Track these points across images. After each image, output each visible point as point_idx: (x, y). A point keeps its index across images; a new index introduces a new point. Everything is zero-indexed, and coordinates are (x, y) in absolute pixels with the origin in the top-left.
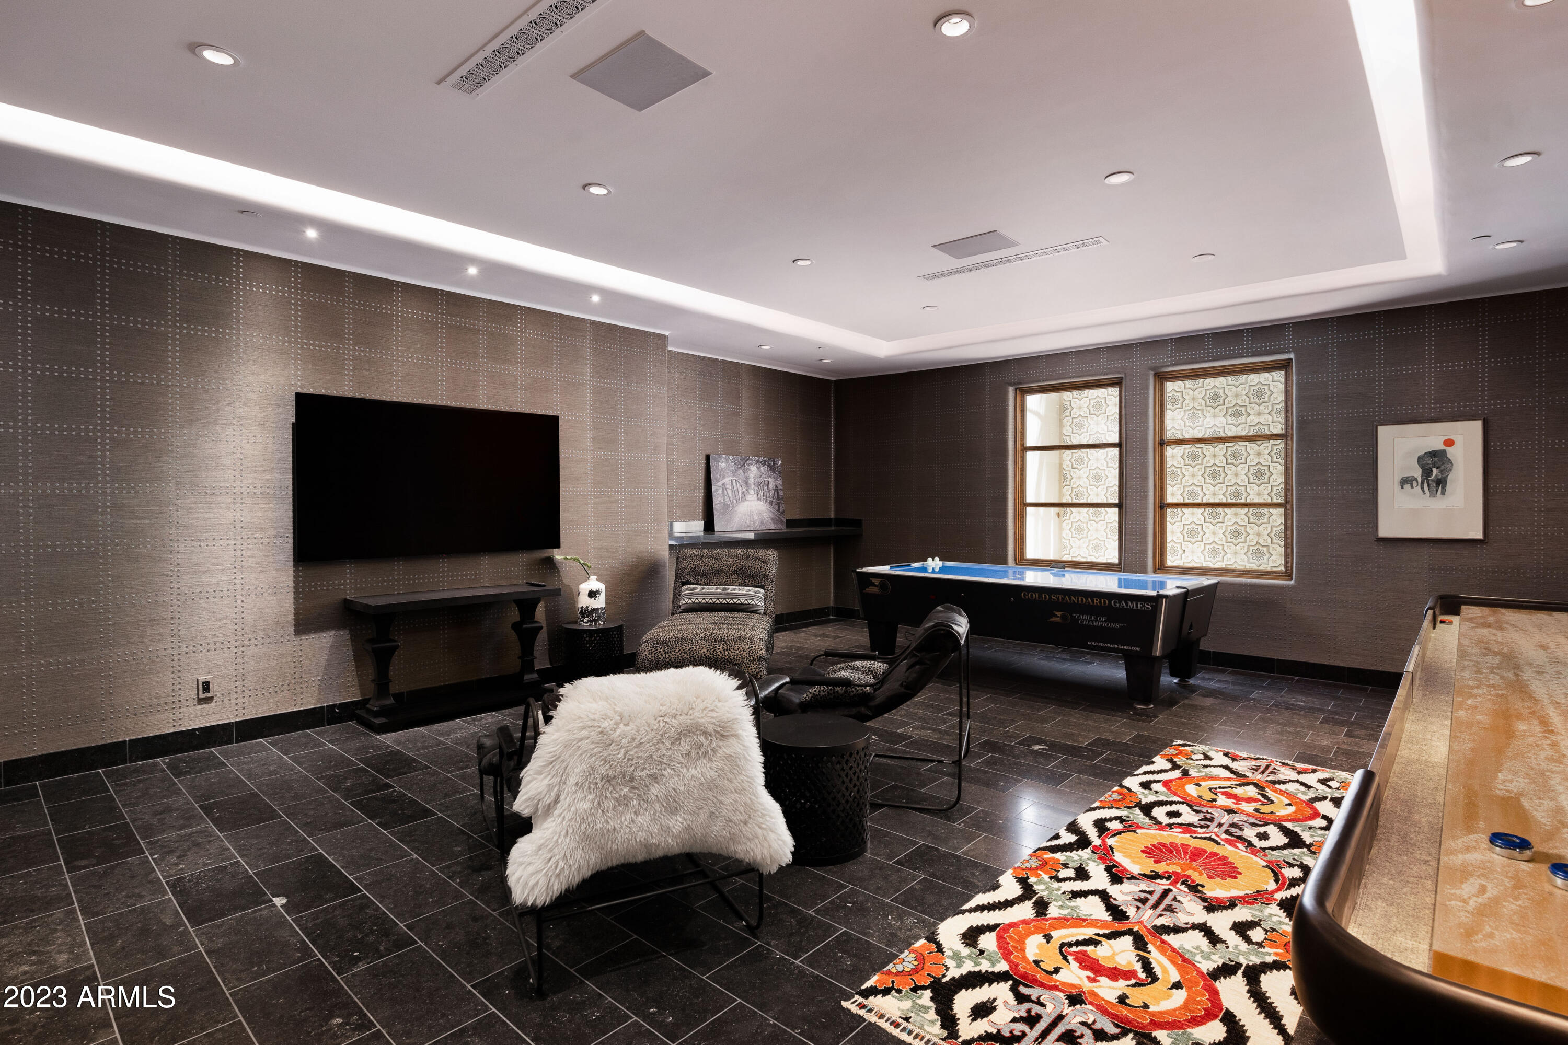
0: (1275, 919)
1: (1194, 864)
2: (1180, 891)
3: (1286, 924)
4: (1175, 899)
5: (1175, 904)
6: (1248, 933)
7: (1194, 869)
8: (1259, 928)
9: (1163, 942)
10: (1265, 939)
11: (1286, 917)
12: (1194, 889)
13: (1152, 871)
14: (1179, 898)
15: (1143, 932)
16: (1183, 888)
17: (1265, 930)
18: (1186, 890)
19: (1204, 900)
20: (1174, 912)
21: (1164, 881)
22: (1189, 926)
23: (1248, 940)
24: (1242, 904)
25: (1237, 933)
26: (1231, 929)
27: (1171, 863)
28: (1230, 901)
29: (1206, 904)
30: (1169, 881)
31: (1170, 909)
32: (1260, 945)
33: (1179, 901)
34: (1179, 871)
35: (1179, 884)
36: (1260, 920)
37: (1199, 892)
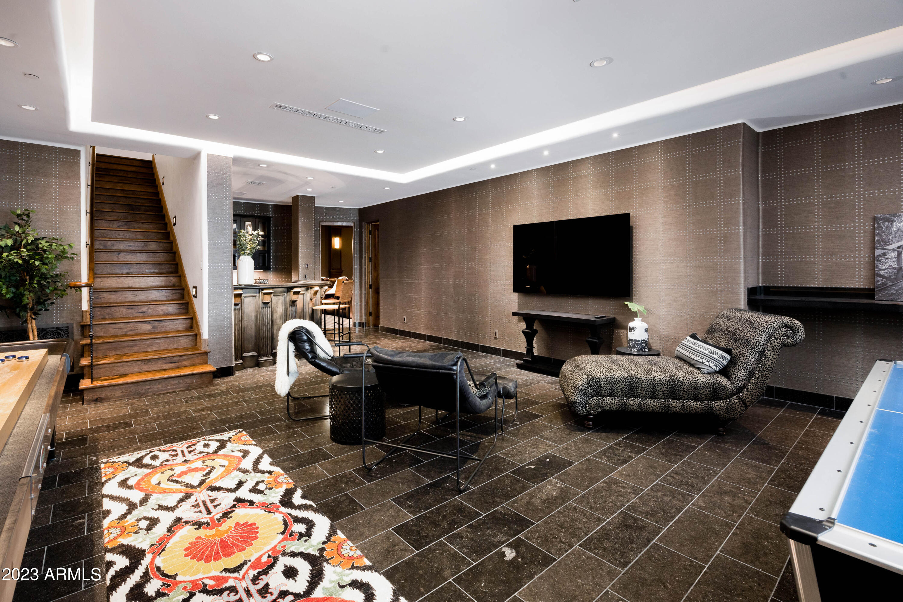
0: (141, 540)
1: (218, 539)
2: (204, 517)
3: (132, 541)
4: (200, 512)
5: (196, 509)
6: (149, 522)
7: (213, 536)
8: (145, 527)
9: (182, 492)
10: (138, 525)
11: (135, 546)
12: (199, 525)
13: (231, 517)
14: (199, 514)
15: (194, 490)
16: (205, 520)
17: (141, 529)
18: (202, 520)
19: (187, 522)
20: (193, 506)
21: (218, 516)
22: (179, 505)
23: (145, 518)
24: (165, 535)
25: (154, 518)
26: (158, 518)
27: (229, 529)
28: (173, 532)
29: (183, 521)
30: (215, 518)
31: (197, 506)
32: (138, 520)
33: (197, 512)
34: (220, 528)
35: (209, 521)
36: (148, 533)
37: (194, 524)
